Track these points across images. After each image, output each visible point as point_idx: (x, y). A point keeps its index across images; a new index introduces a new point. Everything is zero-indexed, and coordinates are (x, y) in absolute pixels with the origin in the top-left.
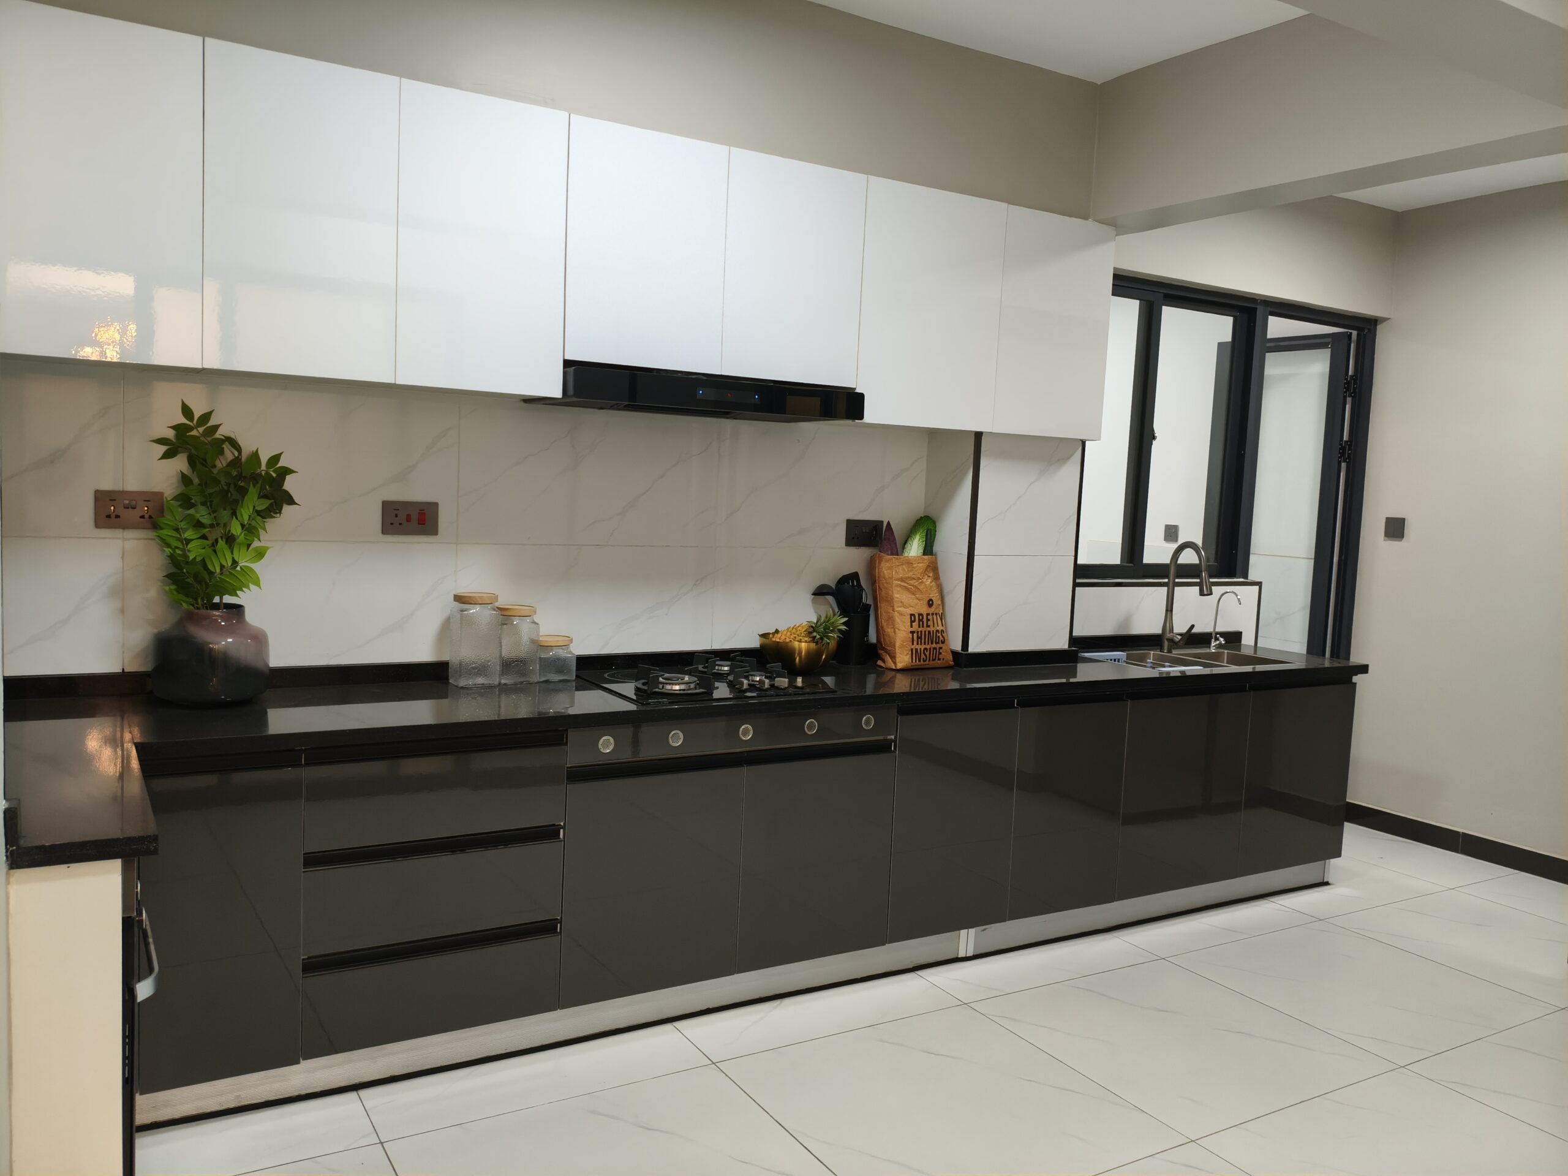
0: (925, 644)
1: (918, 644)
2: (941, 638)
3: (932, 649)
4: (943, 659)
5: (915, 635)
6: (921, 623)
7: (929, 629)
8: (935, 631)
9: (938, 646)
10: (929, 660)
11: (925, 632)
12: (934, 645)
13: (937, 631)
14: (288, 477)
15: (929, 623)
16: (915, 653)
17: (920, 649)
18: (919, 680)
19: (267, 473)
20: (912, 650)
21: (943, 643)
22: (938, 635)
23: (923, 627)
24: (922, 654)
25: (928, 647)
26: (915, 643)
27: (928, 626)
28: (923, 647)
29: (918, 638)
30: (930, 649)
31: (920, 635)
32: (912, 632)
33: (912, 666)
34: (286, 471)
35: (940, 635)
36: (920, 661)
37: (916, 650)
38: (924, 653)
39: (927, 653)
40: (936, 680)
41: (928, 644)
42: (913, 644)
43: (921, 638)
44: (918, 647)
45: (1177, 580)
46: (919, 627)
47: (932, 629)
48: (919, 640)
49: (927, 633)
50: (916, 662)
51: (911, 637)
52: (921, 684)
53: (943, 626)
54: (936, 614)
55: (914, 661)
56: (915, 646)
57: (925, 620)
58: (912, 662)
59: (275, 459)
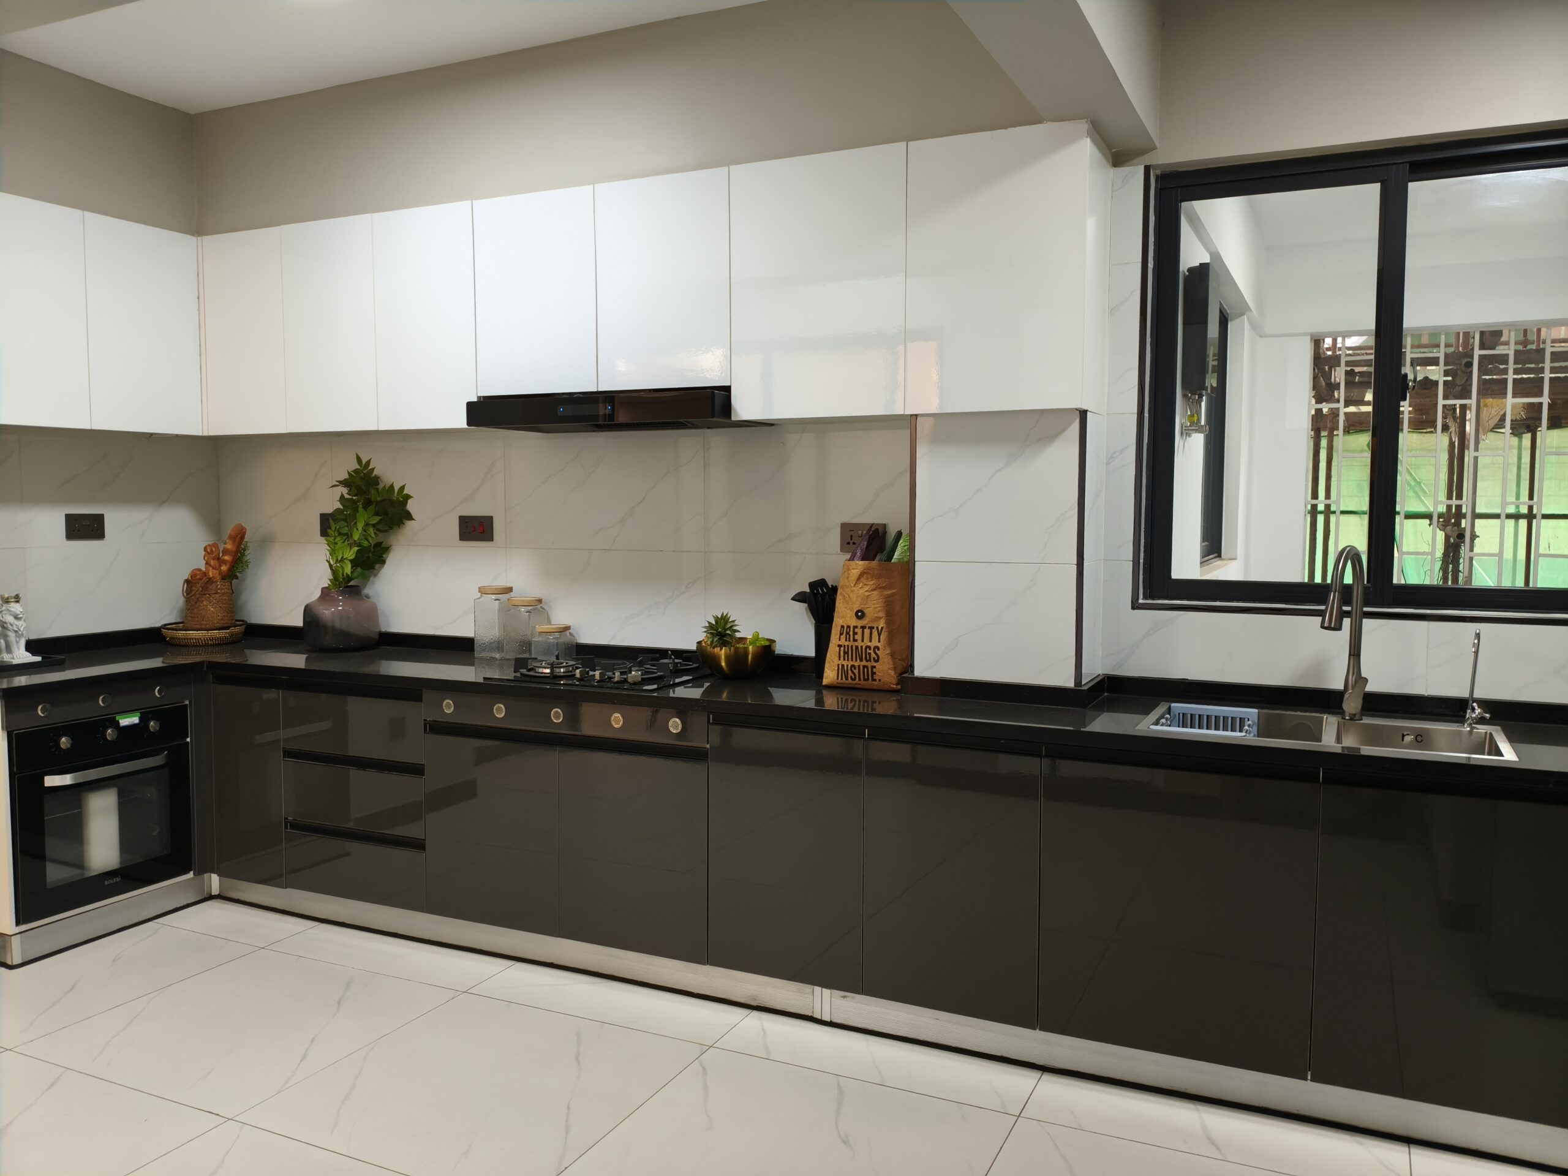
0: (852, 660)
1: (844, 660)
2: (873, 655)
3: (861, 667)
4: (880, 680)
5: (842, 649)
6: (848, 636)
7: (856, 644)
8: (864, 647)
9: (869, 664)
10: (860, 680)
11: (852, 646)
12: (864, 663)
13: (869, 647)
14: (409, 501)
15: (856, 637)
16: (842, 670)
17: (847, 666)
18: (847, 700)
19: (397, 499)
20: (838, 665)
21: (877, 661)
22: (868, 651)
23: (849, 641)
24: (850, 672)
25: (856, 664)
26: (842, 658)
27: (855, 640)
28: (851, 663)
29: (845, 653)
30: (859, 666)
31: (846, 650)
32: (840, 646)
33: (837, 683)
34: (408, 497)
35: (872, 651)
36: (847, 678)
37: (843, 666)
38: (851, 670)
39: (856, 671)
40: (870, 704)
41: (856, 660)
42: (840, 659)
43: (848, 653)
44: (845, 663)
45: (1365, 609)
46: (846, 640)
47: (859, 643)
48: (846, 655)
49: (854, 648)
50: (842, 679)
51: (838, 651)
52: (850, 705)
53: (879, 641)
54: (871, 628)
55: (840, 678)
56: (842, 662)
57: (851, 633)
58: (838, 679)
59: (402, 488)
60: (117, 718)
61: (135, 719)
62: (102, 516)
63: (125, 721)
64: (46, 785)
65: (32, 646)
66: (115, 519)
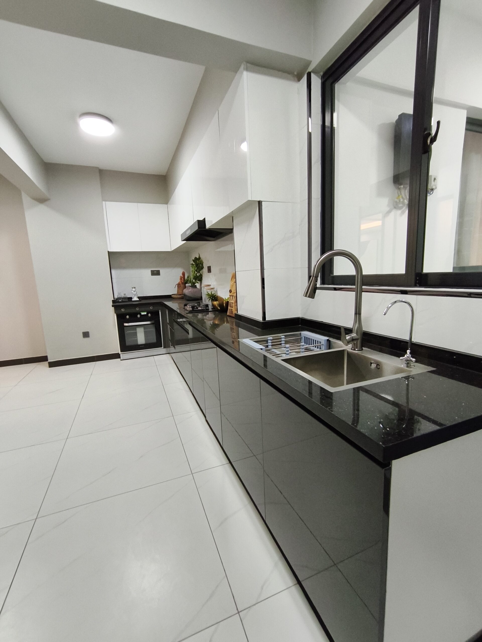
2: (232, 306)
4: (233, 314)
9: (231, 308)
13: (231, 303)
15: (230, 299)
53: (234, 301)
54: (232, 296)
60: (141, 313)
61: (145, 313)
62: (159, 271)
63: (143, 314)
64: (125, 325)
65: (139, 298)
66: (162, 271)
